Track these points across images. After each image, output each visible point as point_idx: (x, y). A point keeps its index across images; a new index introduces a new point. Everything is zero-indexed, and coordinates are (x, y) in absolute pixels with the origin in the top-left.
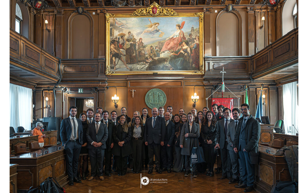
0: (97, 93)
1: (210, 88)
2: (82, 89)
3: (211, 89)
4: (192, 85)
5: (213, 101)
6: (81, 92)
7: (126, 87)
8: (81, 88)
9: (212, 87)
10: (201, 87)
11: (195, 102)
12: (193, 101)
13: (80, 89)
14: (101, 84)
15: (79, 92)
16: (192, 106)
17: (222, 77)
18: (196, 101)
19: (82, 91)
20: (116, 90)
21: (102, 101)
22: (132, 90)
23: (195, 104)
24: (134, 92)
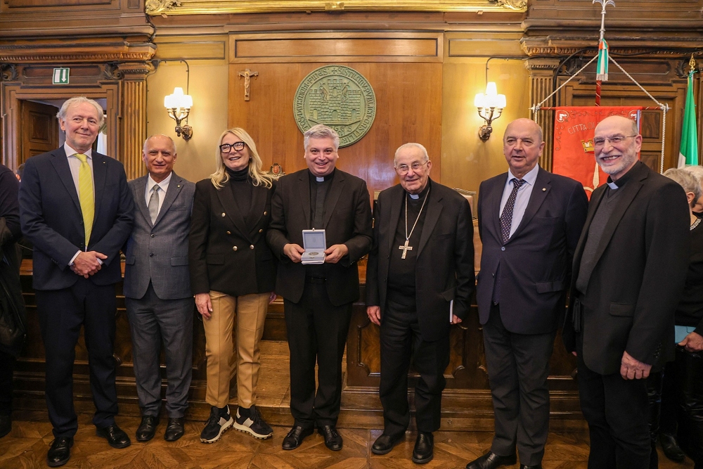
0: (117, 83)
1: (549, 68)
2: (67, 70)
3: (551, 72)
4: (477, 52)
5: (561, 115)
6: (64, 79)
7: (224, 58)
8: (64, 65)
9: (556, 63)
10: (511, 61)
11: (490, 122)
12: (483, 114)
13: (58, 71)
14: (130, 46)
15: (56, 79)
16: (477, 138)
17: (597, 22)
18: (496, 114)
19: (66, 77)
20: (188, 71)
21: (135, 114)
22: (244, 71)
23: (490, 129)
24: (251, 77)
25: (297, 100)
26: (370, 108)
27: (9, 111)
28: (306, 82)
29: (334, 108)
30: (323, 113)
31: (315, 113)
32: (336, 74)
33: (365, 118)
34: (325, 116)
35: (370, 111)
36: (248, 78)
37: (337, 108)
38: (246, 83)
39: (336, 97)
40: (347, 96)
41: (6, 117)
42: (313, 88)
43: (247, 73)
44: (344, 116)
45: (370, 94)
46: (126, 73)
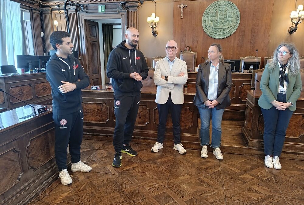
0: (126, 12)
2: (104, 6)
8: (103, 4)
11: (296, 25)
12: (293, 21)
13: (100, 7)
15: (100, 10)
19: (104, 10)
21: (133, 25)
22: (181, 4)
23: (296, 28)
24: (184, 7)
25: (204, 17)
26: (237, 20)
27: (81, 25)
28: (208, 9)
29: (221, 21)
30: (215, 23)
31: (212, 23)
32: (223, 4)
33: (235, 25)
34: (217, 24)
35: (237, 21)
36: (183, 8)
37: (222, 20)
38: (182, 10)
39: (222, 15)
40: (227, 15)
41: (80, 27)
42: (212, 12)
43: (182, 5)
44: (225, 24)
45: (238, 14)
46: (129, 7)
